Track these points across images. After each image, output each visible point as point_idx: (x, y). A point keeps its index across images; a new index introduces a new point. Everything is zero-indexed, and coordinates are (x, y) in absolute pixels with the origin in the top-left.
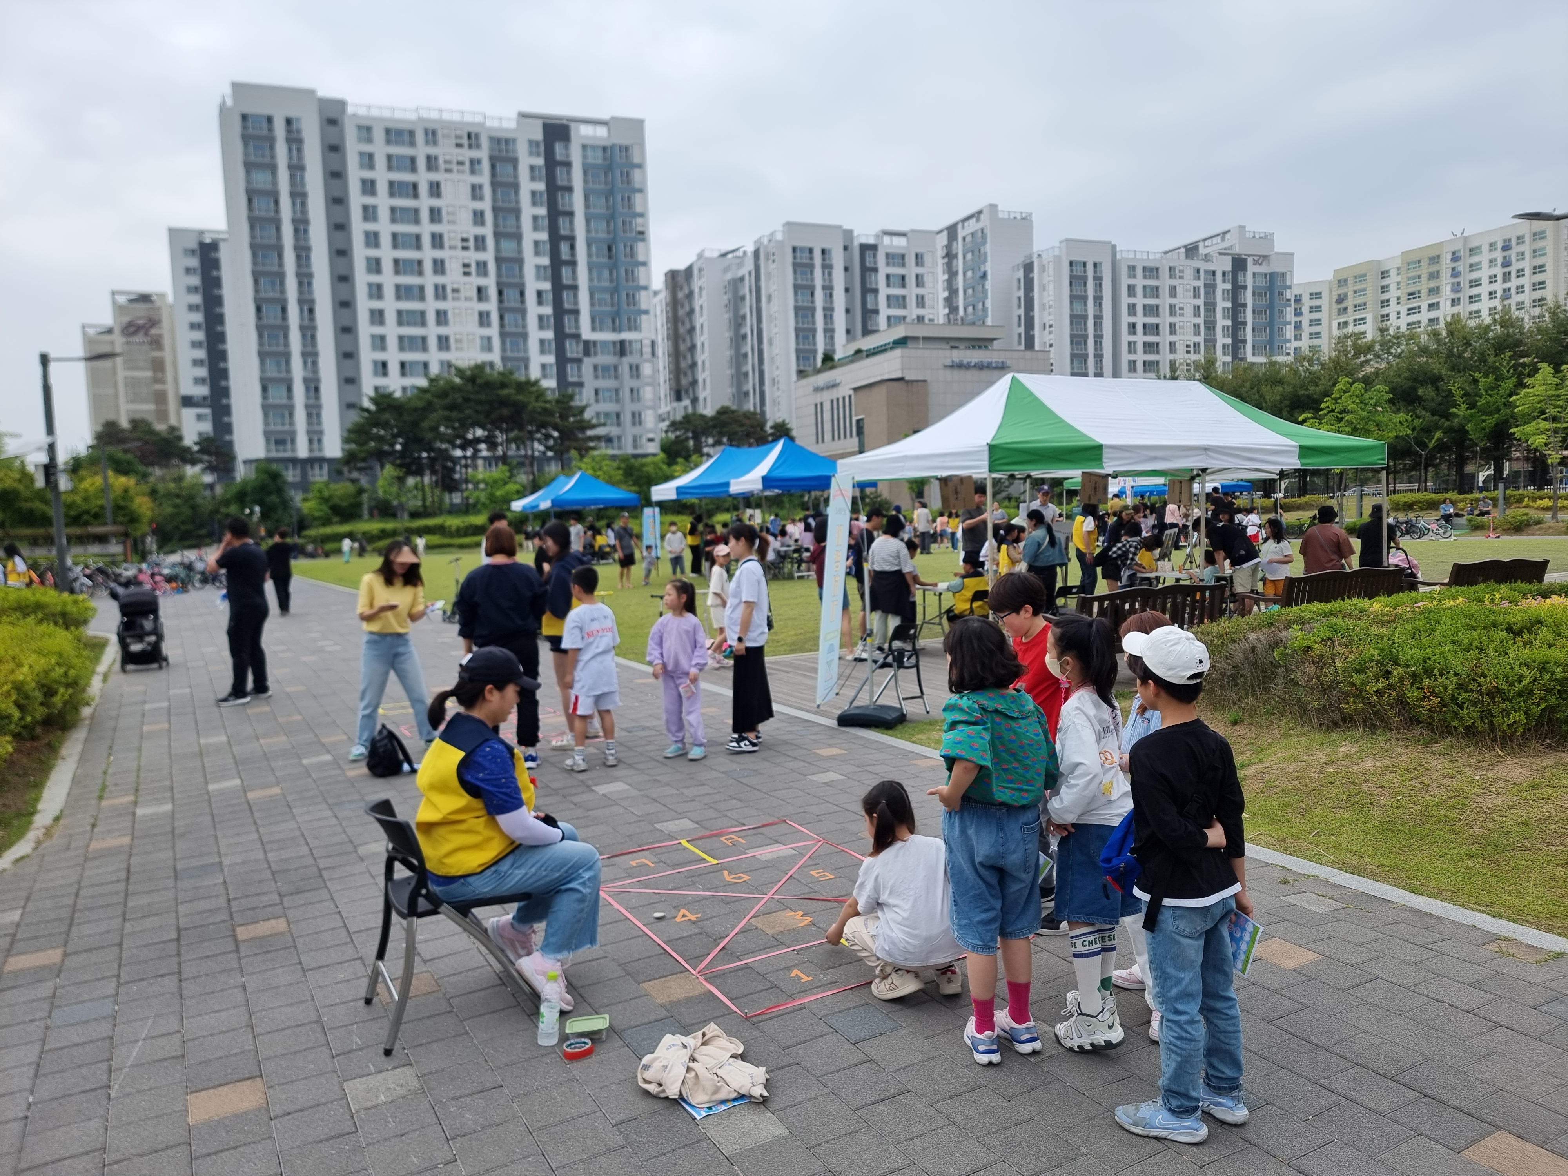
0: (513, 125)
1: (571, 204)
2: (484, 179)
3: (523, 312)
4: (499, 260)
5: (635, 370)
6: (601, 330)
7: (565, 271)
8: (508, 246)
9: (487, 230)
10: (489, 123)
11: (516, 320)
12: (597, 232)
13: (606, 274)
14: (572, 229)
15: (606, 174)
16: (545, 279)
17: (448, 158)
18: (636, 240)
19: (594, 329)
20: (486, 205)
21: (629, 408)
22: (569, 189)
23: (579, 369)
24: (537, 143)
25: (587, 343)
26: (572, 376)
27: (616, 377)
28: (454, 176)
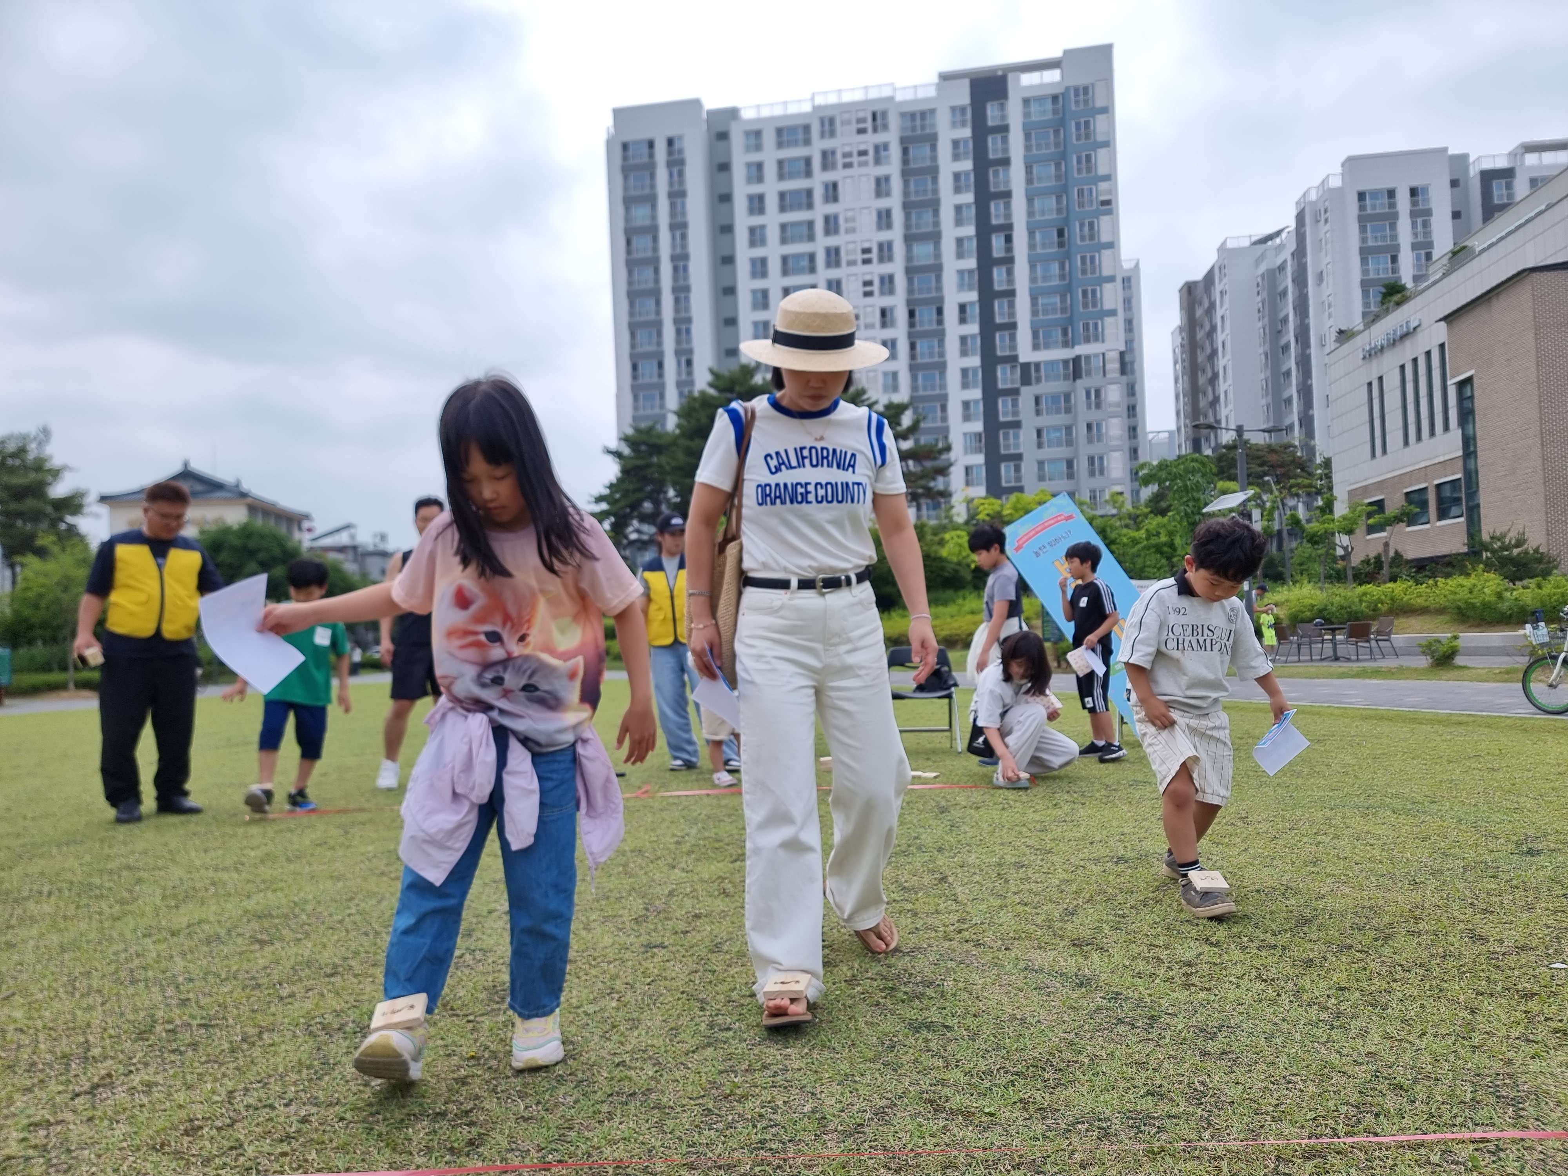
0: (932, 92)
1: (1007, 182)
2: (893, 168)
3: (940, 335)
4: (910, 271)
5: (1096, 398)
6: (1047, 346)
7: (998, 274)
8: (923, 252)
9: (896, 235)
10: (899, 97)
11: (931, 347)
12: (1043, 212)
13: (1055, 268)
14: (1008, 215)
15: (1056, 132)
16: (970, 289)
17: (847, 149)
18: (1097, 214)
19: (1036, 347)
20: (894, 202)
21: (1084, 450)
22: (1005, 162)
23: (1015, 404)
24: (963, 109)
25: (1026, 367)
26: (1005, 414)
27: (1068, 410)
28: (854, 171)
